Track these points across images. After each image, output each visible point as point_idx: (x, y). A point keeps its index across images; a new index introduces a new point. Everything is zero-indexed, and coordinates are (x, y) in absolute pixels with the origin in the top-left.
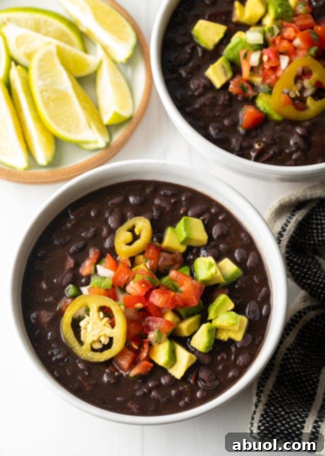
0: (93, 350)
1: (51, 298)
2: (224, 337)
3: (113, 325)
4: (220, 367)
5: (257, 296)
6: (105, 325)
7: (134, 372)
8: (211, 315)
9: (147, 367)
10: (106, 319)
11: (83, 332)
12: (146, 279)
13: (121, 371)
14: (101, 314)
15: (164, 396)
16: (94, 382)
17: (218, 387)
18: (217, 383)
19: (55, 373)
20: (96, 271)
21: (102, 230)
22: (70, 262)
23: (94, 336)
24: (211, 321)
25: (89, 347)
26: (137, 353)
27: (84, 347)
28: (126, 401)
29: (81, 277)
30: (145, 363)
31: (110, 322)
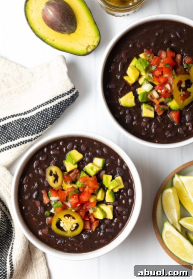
0: (72, 231)
1: (41, 223)
2: (116, 190)
3: (74, 218)
4: (124, 201)
5: (118, 164)
6: (71, 220)
7: (94, 228)
8: (107, 186)
9: (97, 223)
10: (70, 218)
11: (64, 228)
12: (74, 194)
13: (88, 231)
14: (66, 217)
15: (112, 229)
16: (82, 242)
17: (128, 210)
18: (127, 210)
19: (65, 250)
20: (50, 200)
21: (40, 181)
22: (38, 203)
23: (69, 227)
24: (107, 188)
25: (70, 231)
26: (90, 221)
27: (68, 232)
28: (99, 241)
29: (46, 205)
30: (95, 222)
31: (72, 218)
